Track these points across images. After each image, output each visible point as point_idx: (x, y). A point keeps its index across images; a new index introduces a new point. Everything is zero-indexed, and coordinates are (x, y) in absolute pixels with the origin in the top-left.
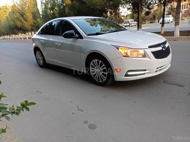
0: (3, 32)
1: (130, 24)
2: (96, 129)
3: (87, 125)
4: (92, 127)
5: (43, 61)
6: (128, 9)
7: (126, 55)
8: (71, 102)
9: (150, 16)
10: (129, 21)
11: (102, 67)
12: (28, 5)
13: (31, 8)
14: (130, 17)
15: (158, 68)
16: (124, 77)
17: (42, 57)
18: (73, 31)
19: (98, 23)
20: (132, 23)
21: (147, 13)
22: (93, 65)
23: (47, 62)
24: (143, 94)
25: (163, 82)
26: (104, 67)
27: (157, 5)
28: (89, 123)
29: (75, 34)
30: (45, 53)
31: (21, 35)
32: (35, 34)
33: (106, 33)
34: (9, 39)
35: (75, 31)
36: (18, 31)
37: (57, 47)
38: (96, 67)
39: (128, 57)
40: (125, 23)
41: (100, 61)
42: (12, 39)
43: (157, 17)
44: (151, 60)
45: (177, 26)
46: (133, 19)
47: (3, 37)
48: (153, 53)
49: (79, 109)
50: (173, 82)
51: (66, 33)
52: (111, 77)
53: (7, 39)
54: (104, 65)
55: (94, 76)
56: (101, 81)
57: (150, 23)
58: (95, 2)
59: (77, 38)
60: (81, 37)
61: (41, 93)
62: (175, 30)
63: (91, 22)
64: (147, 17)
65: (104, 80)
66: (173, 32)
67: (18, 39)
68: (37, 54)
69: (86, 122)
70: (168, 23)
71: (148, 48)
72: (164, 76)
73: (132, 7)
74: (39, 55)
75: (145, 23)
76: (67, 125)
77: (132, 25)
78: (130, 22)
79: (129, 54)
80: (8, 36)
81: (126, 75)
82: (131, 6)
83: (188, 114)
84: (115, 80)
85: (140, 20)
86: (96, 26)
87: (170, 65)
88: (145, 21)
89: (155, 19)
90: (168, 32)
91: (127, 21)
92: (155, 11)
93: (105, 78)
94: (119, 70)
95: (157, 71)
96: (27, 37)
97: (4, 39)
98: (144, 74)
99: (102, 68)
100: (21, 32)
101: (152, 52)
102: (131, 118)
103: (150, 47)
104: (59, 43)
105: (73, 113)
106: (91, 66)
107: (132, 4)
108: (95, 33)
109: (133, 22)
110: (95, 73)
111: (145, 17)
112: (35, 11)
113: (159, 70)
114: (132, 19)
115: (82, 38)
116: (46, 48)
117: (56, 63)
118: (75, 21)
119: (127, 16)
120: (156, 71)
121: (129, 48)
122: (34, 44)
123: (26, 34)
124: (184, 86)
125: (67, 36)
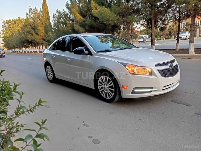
0: (14, 45)
1: (144, 40)
2: (99, 144)
3: (91, 140)
4: (96, 142)
5: (52, 76)
6: (142, 25)
7: (133, 72)
8: (78, 117)
9: (166, 31)
10: (144, 36)
11: (109, 83)
12: (40, 19)
13: (43, 22)
14: (145, 33)
15: (165, 86)
16: (130, 94)
17: (52, 72)
18: (83, 47)
19: (109, 40)
20: (146, 39)
21: (162, 29)
22: (101, 81)
23: (57, 77)
24: (150, 112)
25: (171, 101)
26: (111, 83)
27: (171, 21)
28: (93, 138)
29: (85, 51)
30: (55, 67)
31: (32, 48)
32: (47, 49)
33: (115, 50)
34: (20, 52)
35: (85, 48)
36: (28, 44)
37: (67, 62)
38: (103, 83)
39: (135, 74)
40: (139, 39)
41: (108, 78)
42: (22, 52)
43: (172, 33)
44: (157, 78)
45: (192, 43)
46: (148, 35)
47: (14, 50)
48: (160, 71)
49: (85, 125)
50: (181, 101)
51: (76, 50)
52: (118, 94)
53: (17, 52)
54: (111, 82)
55: (102, 92)
56: (108, 98)
57: (166, 39)
58: (108, 17)
59: (87, 54)
60: (90, 54)
61: (49, 107)
62: (190, 47)
63: (102, 39)
64: (162, 33)
65: (112, 97)
66: (188, 50)
67: (28, 52)
68: (47, 69)
69: (90, 137)
70: (185, 39)
71: (154, 66)
72: (173, 95)
73: (146, 23)
74: (49, 70)
75: (161, 39)
76: (72, 139)
77: (146, 41)
78: (144, 38)
79: (136, 71)
80: (19, 49)
81: (133, 92)
82: (144, 21)
83: (191, 133)
84: (122, 97)
85: (153, 37)
86: (106, 43)
87: (179, 84)
88: (160, 36)
89: (170, 35)
90: (184, 49)
91: (141, 37)
92: (171, 26)
93: (113, 94)
94: (126, 87)
95: (165, 89)
96: (38, 50)
97: (14, 52)
98: (151, 92)
99: (110, 85)
100: (31, 45)
101: (158, 71)
102: (134, 134)
103: (156, 65)
104: (69, 58)
105: (79, 128)
106: (99, 82)
107: (145, 20)
108: (105, 50)
109: (148, 38)
110: (103, 89)
111: (160, 33)
112: (47, 24)
113: (167, 88)
114: (146, 34)
115: (92, 55)
116: (56, 63)
117: (66, 78)
118: (85, 38)
119: (141, 31)
120: (163, 90)
121: (136, 66)
122: (45, 59)
123: (36, 48)
124: (192, 106)
125: (77, 52)
